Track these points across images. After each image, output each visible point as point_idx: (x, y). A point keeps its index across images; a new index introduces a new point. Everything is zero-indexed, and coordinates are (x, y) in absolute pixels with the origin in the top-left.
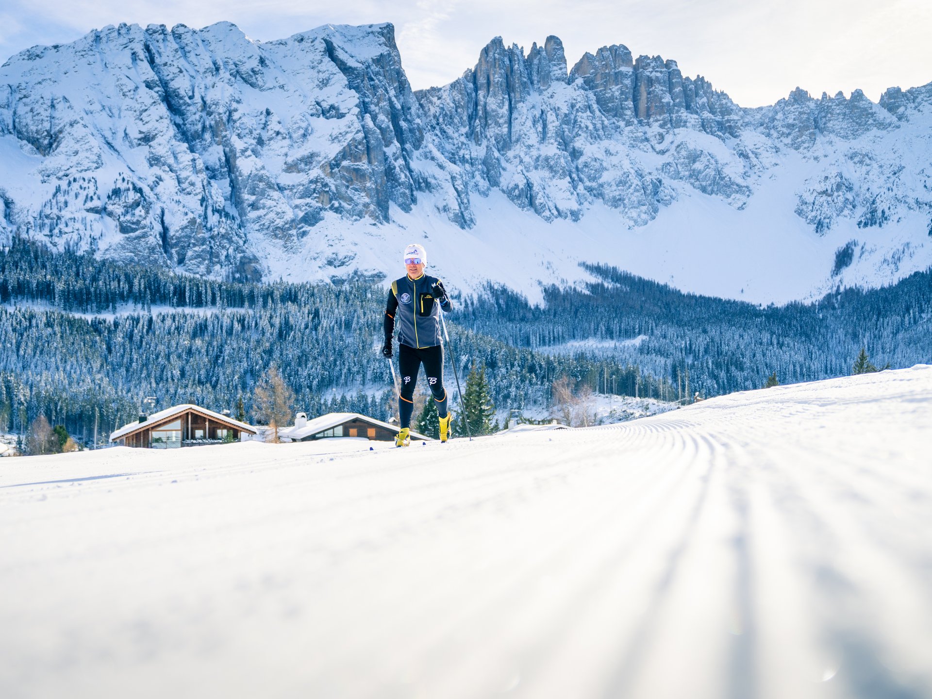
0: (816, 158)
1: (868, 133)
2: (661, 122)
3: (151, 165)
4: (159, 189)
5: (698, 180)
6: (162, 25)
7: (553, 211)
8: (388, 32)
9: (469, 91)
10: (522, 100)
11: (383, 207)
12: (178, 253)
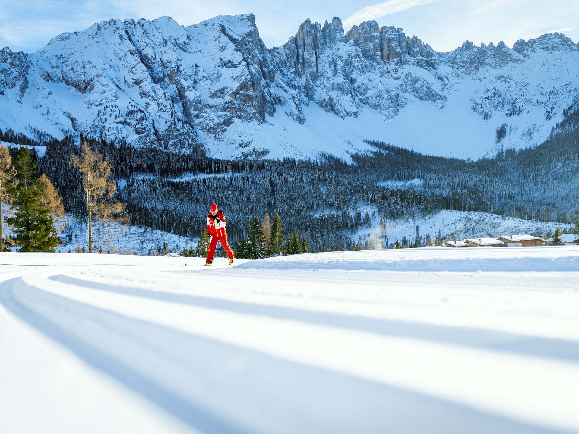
0: (480, 79)
1: (508, 65)
2: (396, 62)
3: (142, 97)
4: (149, 109)
5: (418, 93)
6: (132, 19)
7: (344, 113)
8: (251, 18)
9: (294, 49)
10: (322, 53)
11: (262, 114)
12: (164, 144)
